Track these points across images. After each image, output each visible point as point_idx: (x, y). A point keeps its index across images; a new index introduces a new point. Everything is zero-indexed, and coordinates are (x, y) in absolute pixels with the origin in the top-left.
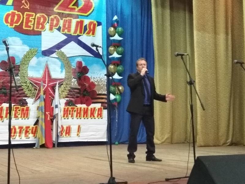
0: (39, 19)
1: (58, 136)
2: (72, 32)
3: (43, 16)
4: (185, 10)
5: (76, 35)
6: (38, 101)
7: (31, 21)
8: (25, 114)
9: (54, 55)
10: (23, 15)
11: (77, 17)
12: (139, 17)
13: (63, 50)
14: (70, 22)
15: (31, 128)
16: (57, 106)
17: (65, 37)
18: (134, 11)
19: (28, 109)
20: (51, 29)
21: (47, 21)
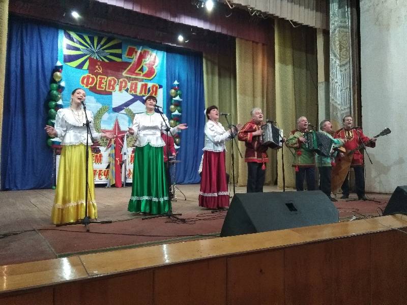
0: (110, 81)
1: (126, 178)
2: (138, 93)
3: (113, 79)
4: (230, 77)
5: (142, 95)
6: (110, 149)
7: (103, 83)
8: (98, 160)
9: (123, 111)
10: (97, 78)
11: (142, 80)
12: (193, 83)
13: (131, 107)
14: (136, 85)
15: (103, 171)
16: (125, 154)
17: (132, 97)
18: (189, 78)
19: (101, 156)
20: (120, 90)
21: (117, 83)
